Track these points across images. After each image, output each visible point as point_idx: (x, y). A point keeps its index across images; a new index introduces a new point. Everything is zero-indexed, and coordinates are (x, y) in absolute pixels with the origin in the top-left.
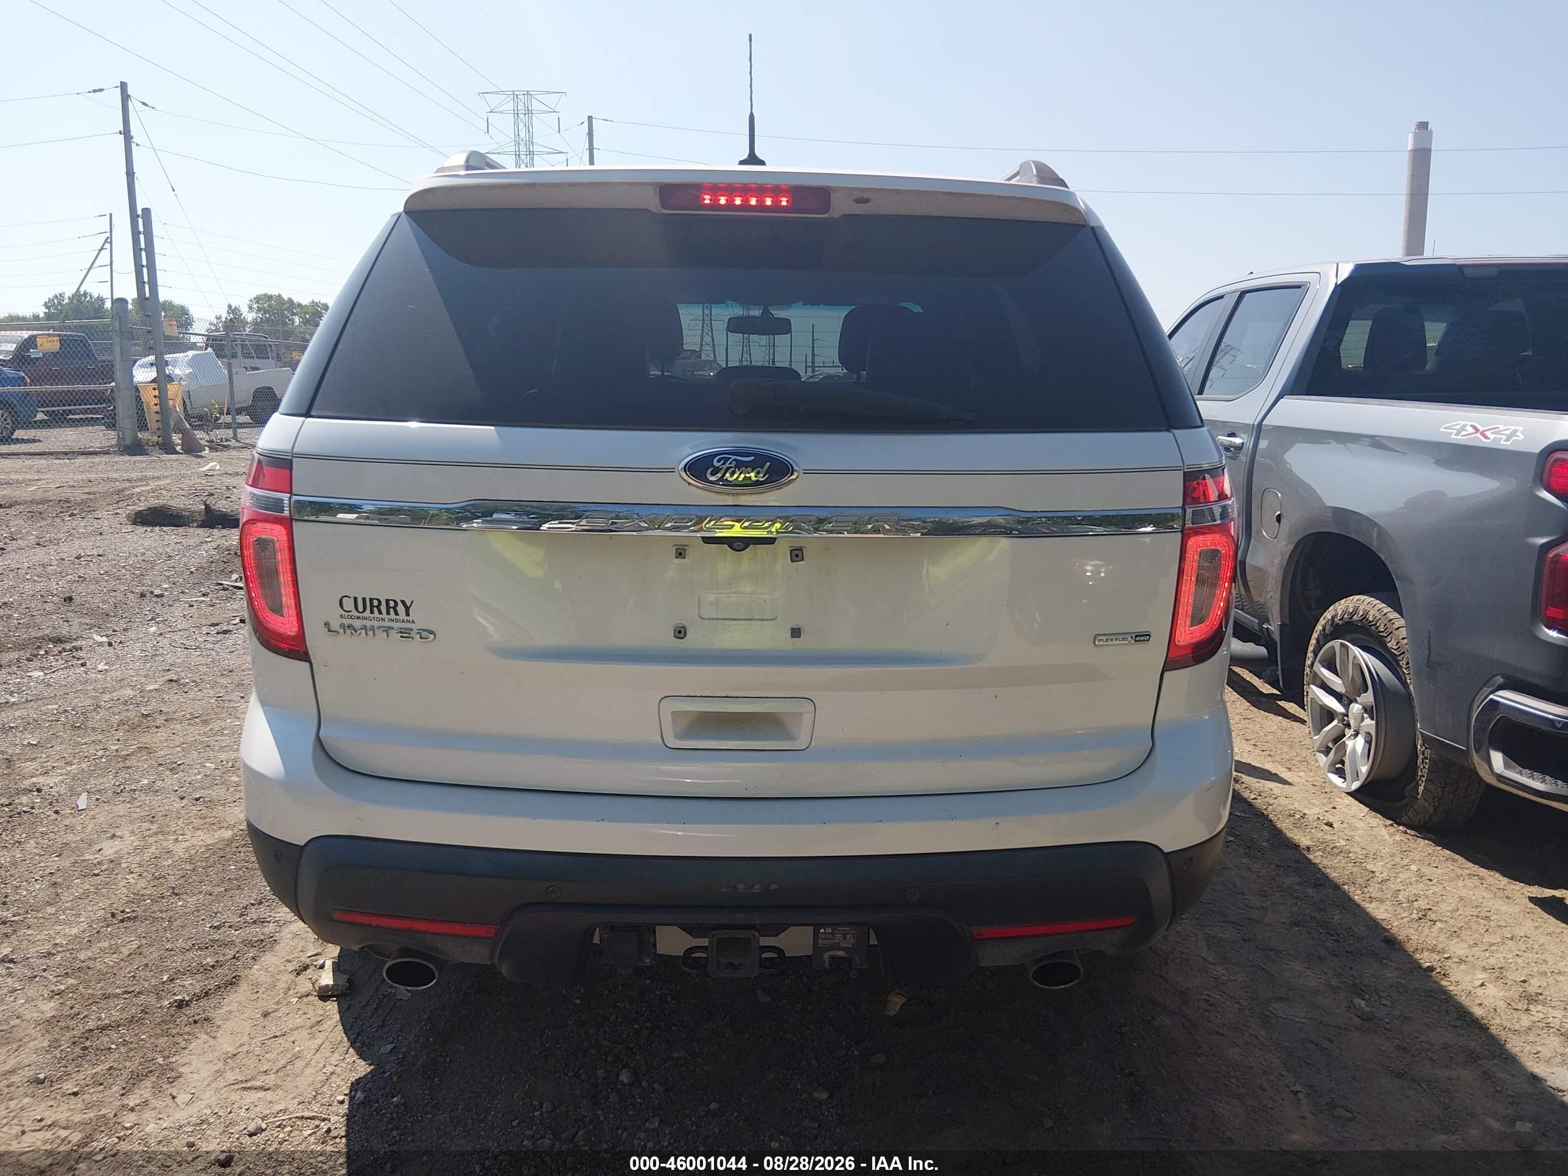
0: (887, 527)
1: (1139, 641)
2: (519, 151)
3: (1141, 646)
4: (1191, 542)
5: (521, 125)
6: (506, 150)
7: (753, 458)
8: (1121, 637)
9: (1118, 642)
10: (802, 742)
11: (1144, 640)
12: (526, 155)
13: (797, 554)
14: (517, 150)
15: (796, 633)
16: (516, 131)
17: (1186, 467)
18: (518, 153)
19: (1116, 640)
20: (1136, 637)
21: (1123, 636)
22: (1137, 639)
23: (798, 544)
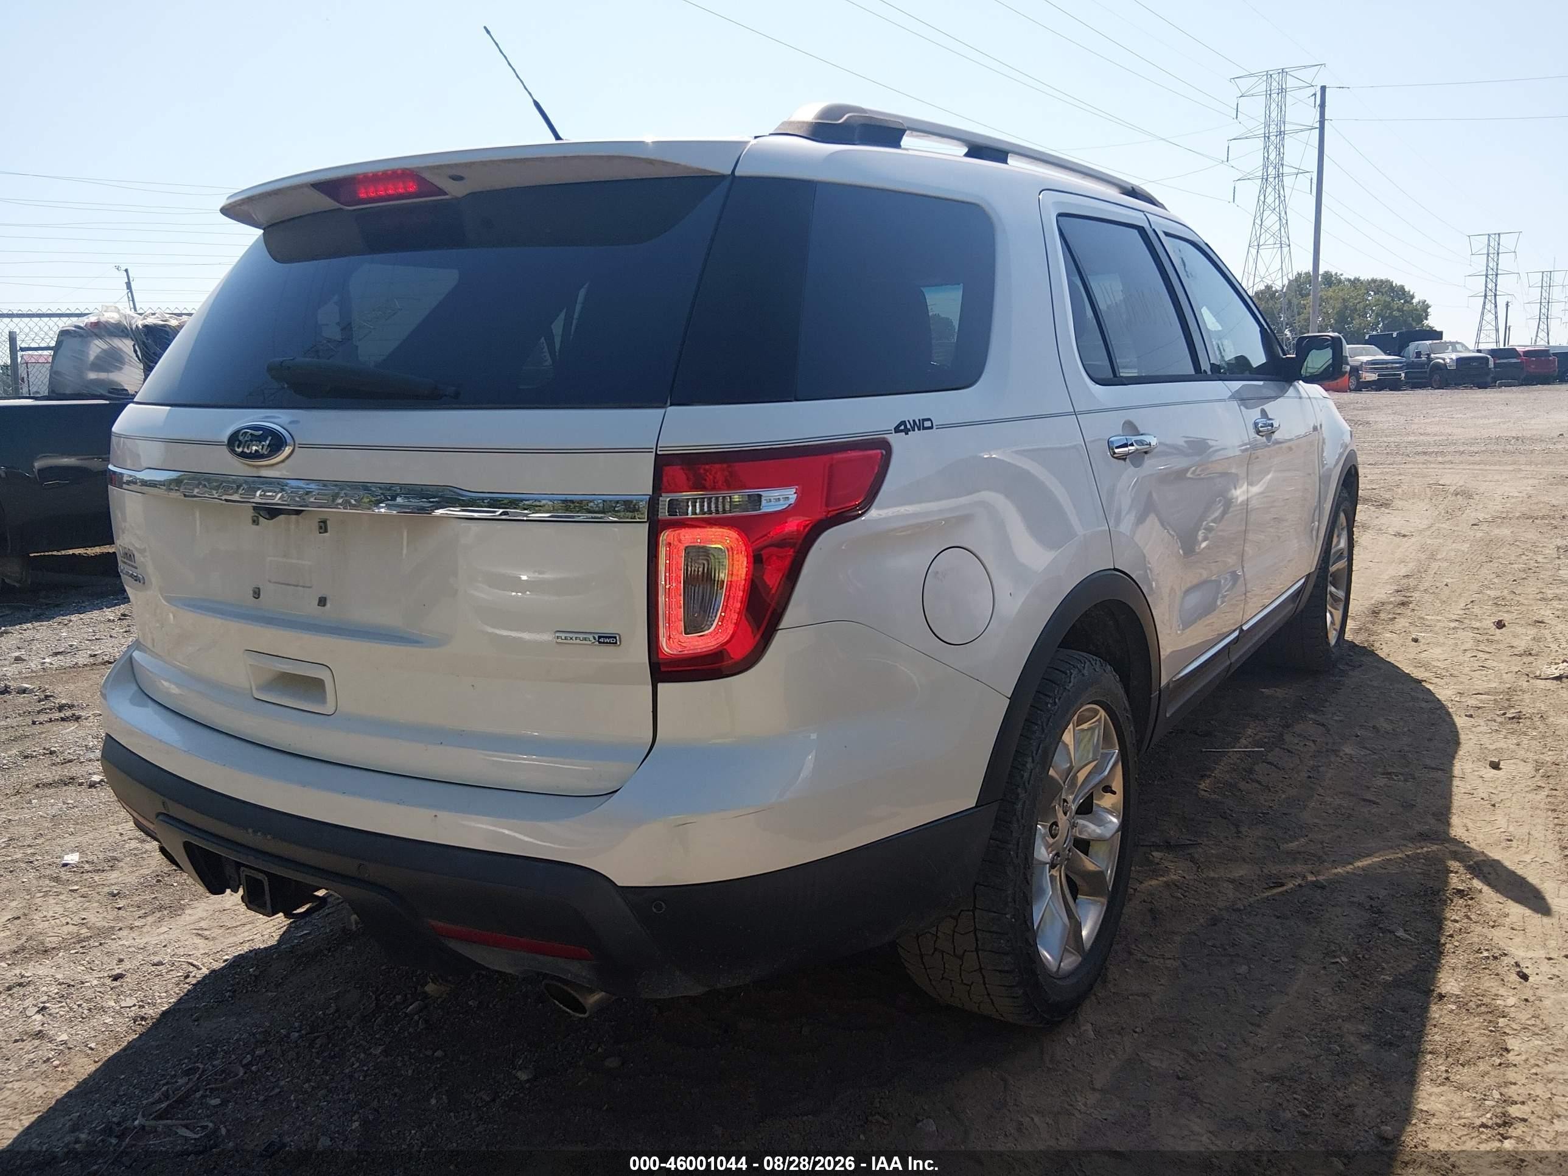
0: (353, 502)
1: (604, 643)
2: (1269, 133)
3: (603, 648)
4: (665, 537)
5: (1273, 106)
6: (1255, 133)
7: (261, 432)
8: (582, 636)
9: (578, 641)
10: (329, 708)
11: (610, 643)
12: (1277, 136)
13: (323, 527)
14: (1267, 132)
15: (322, 602)
16: (1268, 112)
17: (659, 449)
18: (1267, 135)
19: (576, 638)
20: (600, 637)
21: (585, 636)
22: (602, 640)
23: (323, 517)
